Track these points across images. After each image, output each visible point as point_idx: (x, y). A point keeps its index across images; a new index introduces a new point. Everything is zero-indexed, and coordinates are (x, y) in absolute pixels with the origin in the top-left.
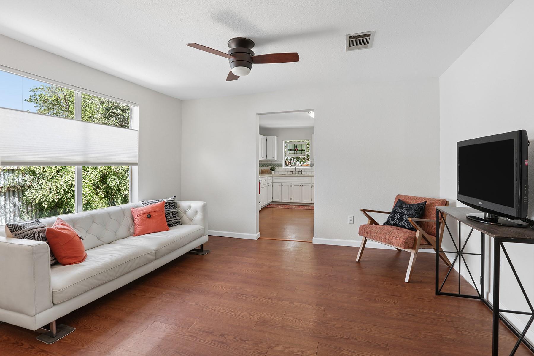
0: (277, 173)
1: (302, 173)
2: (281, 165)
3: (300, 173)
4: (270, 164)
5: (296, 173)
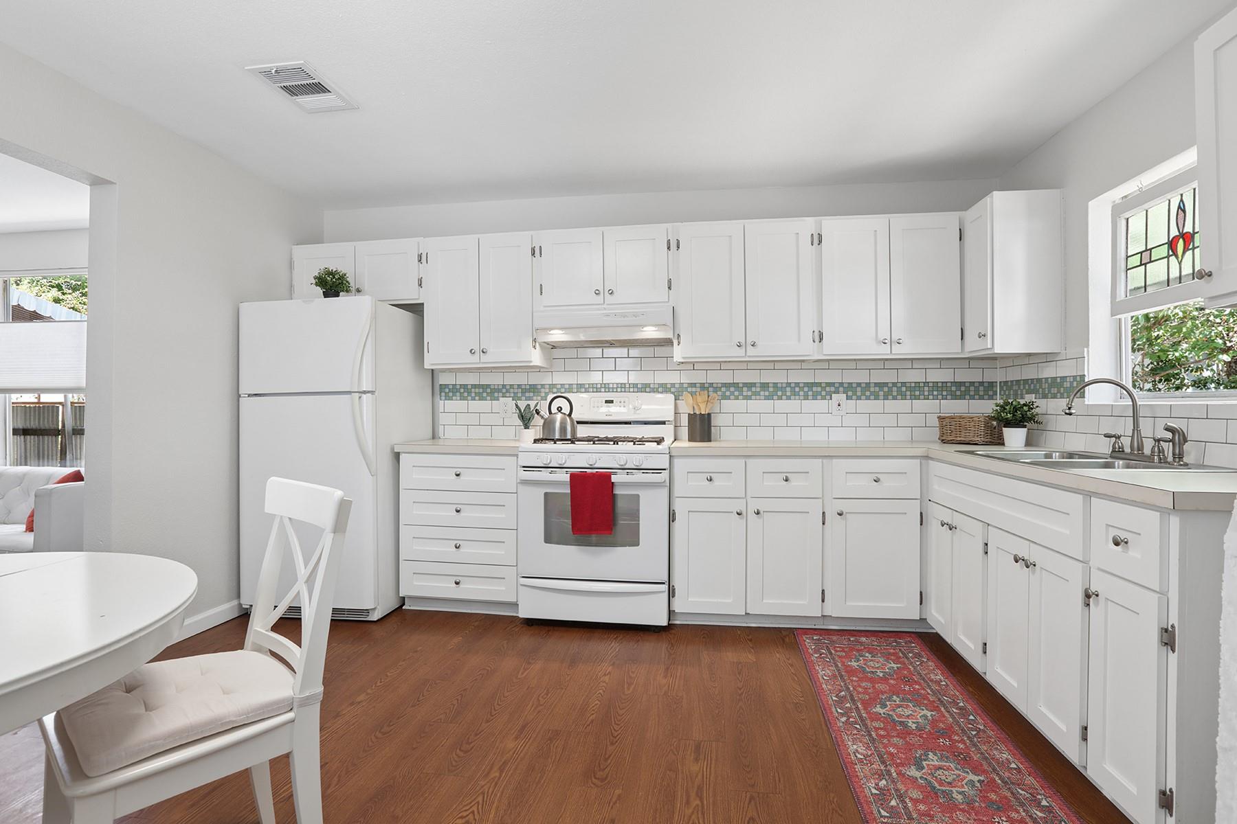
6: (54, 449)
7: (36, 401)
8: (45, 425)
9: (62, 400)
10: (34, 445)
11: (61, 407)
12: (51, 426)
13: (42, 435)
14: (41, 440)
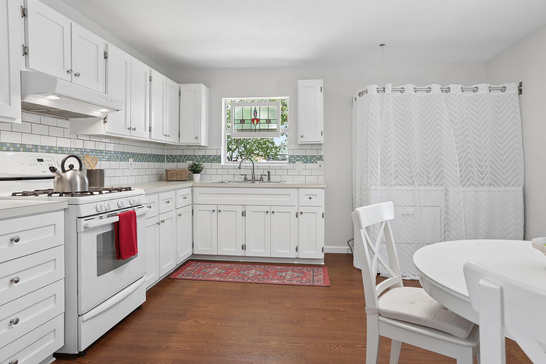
0: (207, 180)
1: (269, 179)
2: (217, 159)
3: (265, 178)
4: (190, 156)
5: (253, 180)
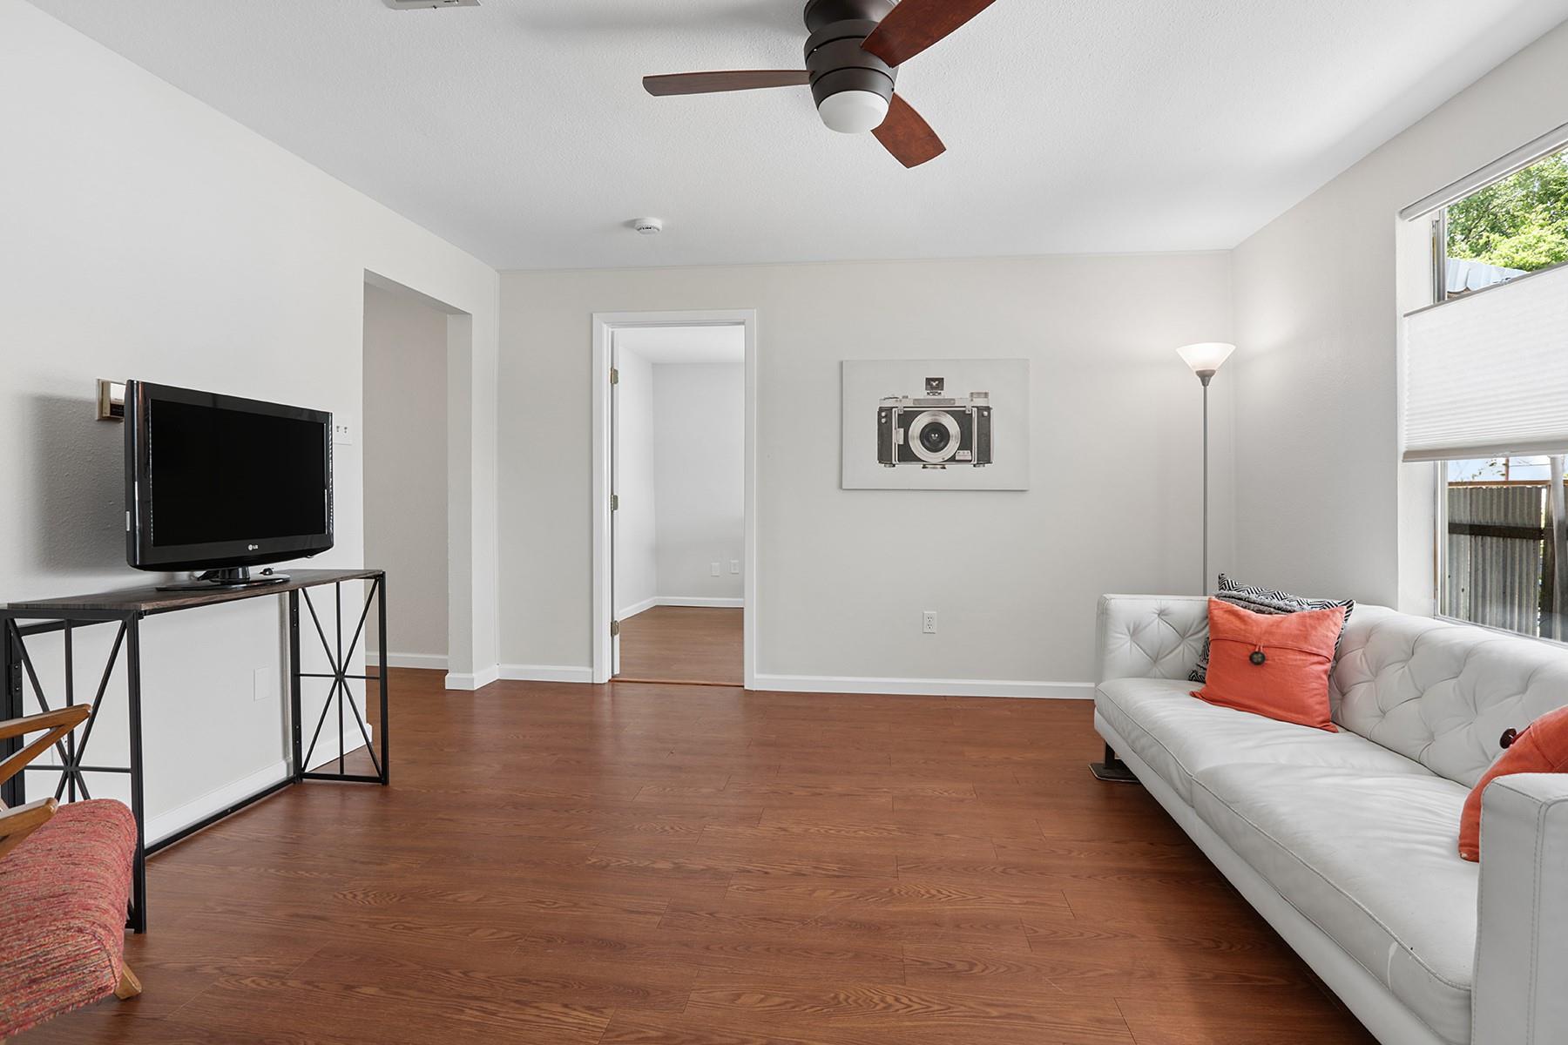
6: (1532, 563)
7: (1503, 479)
8: (1518, 519)
9: (1545, 474)
10: (1497, 553)
11: (1544, 492)
12: (1527, 523)
13: (1510, 537)
14: (1509, 546)
